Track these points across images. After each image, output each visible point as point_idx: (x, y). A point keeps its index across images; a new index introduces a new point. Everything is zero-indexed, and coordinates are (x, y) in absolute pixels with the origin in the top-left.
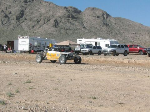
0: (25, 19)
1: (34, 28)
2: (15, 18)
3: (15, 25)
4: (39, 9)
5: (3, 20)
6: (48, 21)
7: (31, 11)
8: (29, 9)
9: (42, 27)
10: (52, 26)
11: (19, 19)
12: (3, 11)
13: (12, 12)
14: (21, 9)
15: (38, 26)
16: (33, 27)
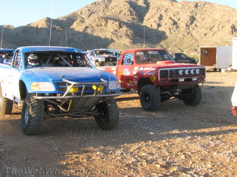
0: (196, 26)
1: (207, 36)
2: (185, 25)
3: (184, 34)
4: (211, 14)
5: (171, 27)
6: (223, 27)
7: (203, 17)
8: (200, 15)
9: (215, 35)
10: (228, 32)
11: (189, 26)
12: (170, 18)
13: (180, 19)
14: (191, 15)
15: (211, 33)
16: (206, 34)
